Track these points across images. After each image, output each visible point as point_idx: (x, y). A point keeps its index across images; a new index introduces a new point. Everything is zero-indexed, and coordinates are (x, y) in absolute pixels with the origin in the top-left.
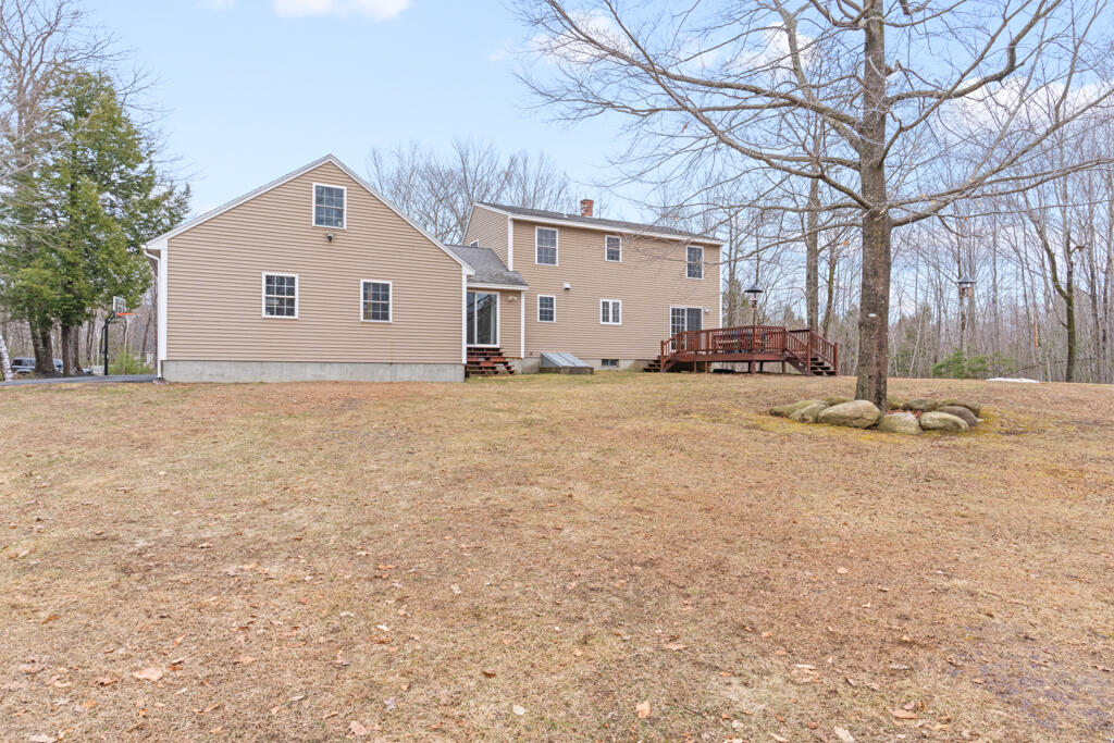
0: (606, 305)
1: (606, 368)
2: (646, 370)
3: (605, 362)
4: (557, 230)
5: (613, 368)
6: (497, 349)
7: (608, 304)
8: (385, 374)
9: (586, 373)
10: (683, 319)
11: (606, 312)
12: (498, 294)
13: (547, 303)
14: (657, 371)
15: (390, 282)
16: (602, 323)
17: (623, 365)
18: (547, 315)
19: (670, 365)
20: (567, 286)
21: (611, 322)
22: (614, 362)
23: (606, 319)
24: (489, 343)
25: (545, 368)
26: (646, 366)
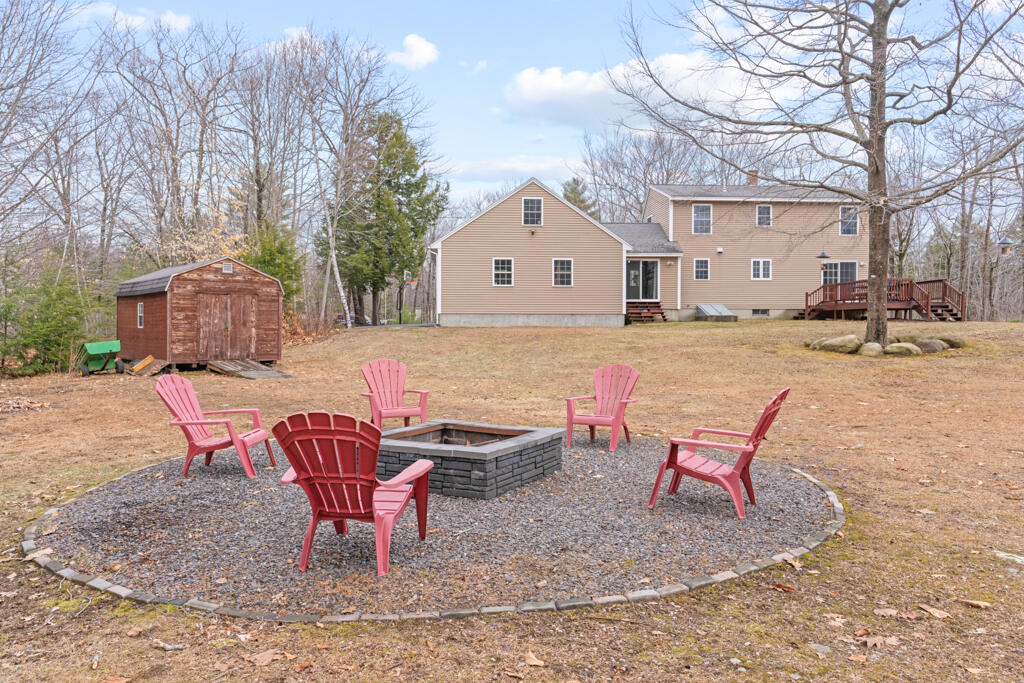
0: (757, 264)
1: (757, 316)
2: (796, 318)
3: (755, 311)
4: (711, 205)
5: (764, 316)
6: (658, 303)
7: (758, 262)
8: (568, 321)
9: (730, 321)
10: (836, 273)
11: (756, 270)
12: (659, 260)
13: (702, 264)
14: (803, 318)
15: (572, 259)
16: (752, 279)
17: (773, 314)
18: (702, 274)
19: (815, 314)
20: (720, 250)
21: (761, 278)
22: (765, 312)
23: (756, 275)
24: (652, 298)
25: (699, 317)
26: (796, 314)
